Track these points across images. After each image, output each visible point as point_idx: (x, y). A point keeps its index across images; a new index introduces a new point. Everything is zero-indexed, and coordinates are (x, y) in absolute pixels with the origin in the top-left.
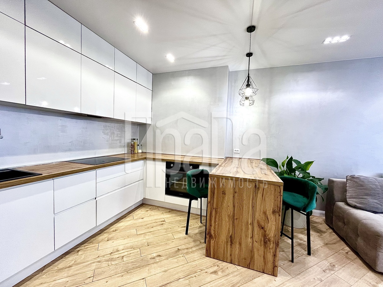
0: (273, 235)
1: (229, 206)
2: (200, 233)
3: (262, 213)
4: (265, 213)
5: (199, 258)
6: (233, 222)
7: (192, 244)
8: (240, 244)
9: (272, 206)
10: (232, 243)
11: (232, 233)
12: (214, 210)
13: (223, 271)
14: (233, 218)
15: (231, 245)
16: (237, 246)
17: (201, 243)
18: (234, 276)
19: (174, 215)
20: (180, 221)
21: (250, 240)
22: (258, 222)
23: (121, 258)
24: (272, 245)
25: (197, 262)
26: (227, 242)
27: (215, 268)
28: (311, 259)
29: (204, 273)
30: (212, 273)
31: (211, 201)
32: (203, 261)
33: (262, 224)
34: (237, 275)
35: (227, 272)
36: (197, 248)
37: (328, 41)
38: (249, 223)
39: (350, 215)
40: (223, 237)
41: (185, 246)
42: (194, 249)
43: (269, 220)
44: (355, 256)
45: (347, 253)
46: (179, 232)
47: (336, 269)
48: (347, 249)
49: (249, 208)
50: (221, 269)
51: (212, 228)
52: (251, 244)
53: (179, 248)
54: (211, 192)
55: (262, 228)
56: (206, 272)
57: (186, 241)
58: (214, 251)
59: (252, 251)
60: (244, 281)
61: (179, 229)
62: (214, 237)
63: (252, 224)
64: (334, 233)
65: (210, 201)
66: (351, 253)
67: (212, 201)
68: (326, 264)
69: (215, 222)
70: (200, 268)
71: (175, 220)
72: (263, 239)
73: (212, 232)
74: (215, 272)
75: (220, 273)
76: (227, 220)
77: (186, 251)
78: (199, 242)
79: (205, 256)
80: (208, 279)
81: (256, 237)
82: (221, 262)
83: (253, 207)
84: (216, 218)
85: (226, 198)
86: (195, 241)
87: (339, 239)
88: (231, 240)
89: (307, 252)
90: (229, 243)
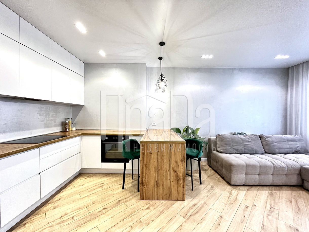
0: (181, 175)
1: (154, 161)
2: (133, 186)
3: (175, 162)
5: (135, 202)
6: (158, 172)
8: (163, 185)
9: (180, 157)
11: (157, 179)
12: (145, 166)
13: (153, 206)
14: (158, 169)
16: (161, 187)
17: (135, 192)
19: (110, 178)
20: (116, 181)
21: (168, 181)
22: (173, 169)
23: (71, 218)
24: (181, 181)
25: (135, 205)
26: (154, 186)
27: (148, 206)
28: (202, 186)
29: (141, 210)
30: (146, 209)
31: (142, 160)
32: (139, 203)
33: (175, 169)
34: (162, 206)
35: (156, 205)
36: (133, 196)
37: (203, 57)
38: (168, 170)
39: (219, 157)
40: (152, 183)
41: (123, 197)
42: (131, 197)
43: (179, 166)
44: (222, 180)
45: (219, 179)
46: (117, 189)
47: (214, 188)
48: (219, 177)
49: (167, 160)
50: (152, 205)
51: (144, 179)
52: (169, 184)
53: (119, 200)
54: (142, 154)
55: (176, 172)
56: (142, 210)
57: (123, 193)
58: (146, 195)
59: (170, 189)
60: (167, 208)
61: (117, 187)
62: (145, 185)
63: (170, 171)
64: (212, 170)
68: (209, 187)
69: (146, 174)
70: (138, 208)
71: (112, 181)
72: (176, 179)
73: (144, 182)
74: (148, 208)
75: (151, 208)
76: (154, 171)
77: (125, 200)
79: (139, 200)
80: (144, 213)
81: (172, 179)
82: (151, 201)
83: (169, 159)
84: (146, 171)
85: (153, 156)
86: (130, 192)
88: (157, 184)
89: (199, 183)
90: (156, 187)
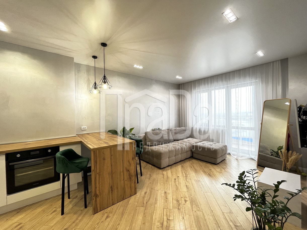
0: (133, 172)
1: (108, 167)
3: (127, 162)
4: (129, 161)
5: (89, 220)
6: (112, 176)
7: (75, 216)
8: (117, 188)
9: (132, 156)
10: (112, 190)
11: (112, 184)
12: (98, 175)
13: (111, 213)
14: (112, 174)
15: (112, 192)
16: (116, 190)
17: (82, 211)
18: (119, 210)
21: (122, 182)
22: (126, 169)
24: (133, 177)
25: (90, 223)
26: (109, 192)
27: (106, 215)
30: (106, 219)
32: (94, 218)
33: (128, 168)
34: (120, 208)
35: (114, 211)
38: (121, 171)
40: (107, 190)
41: (69, 223)
42: (80, 218)
43: (131, 164)
45: (151, 167)
46: (53, 219)
47: (152, 175)
48: (151, 166)
49: (121, 163)
50: (109, 212)
52: (123, 184)
54: (94, 162)
55: (128, 171)
56: (102, 222)
57: (66, 219)
58: (100, 205)
59: (124, 189)
61: (51, 216)
63: (123, 171)
64: (144, 162)
65: (94, 170)
66: (152, 167)
67: (95, 169)
68: (148, 176)
69: (99, 183)
70: (96, 223)
72: (129, 177)
74: (107, 217)
75: (110, 215)
76: (108, 177)
77: (74, 225)
78: (80, 211)
79: (93, 215)
81: (126, 178)
82: (106, 209)
83: (122, 161)
84: (99, 180)
85: (106, 162)
86: (75, 213)
87: (146, 163)
88: (112, 188)
90: (111, 192)
